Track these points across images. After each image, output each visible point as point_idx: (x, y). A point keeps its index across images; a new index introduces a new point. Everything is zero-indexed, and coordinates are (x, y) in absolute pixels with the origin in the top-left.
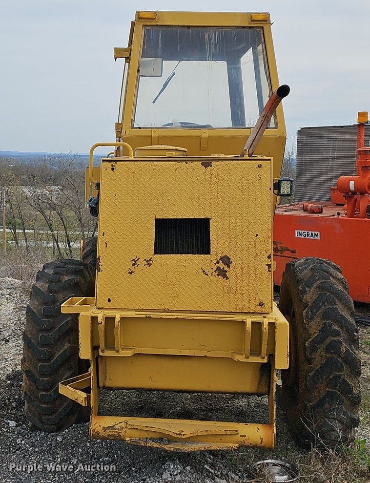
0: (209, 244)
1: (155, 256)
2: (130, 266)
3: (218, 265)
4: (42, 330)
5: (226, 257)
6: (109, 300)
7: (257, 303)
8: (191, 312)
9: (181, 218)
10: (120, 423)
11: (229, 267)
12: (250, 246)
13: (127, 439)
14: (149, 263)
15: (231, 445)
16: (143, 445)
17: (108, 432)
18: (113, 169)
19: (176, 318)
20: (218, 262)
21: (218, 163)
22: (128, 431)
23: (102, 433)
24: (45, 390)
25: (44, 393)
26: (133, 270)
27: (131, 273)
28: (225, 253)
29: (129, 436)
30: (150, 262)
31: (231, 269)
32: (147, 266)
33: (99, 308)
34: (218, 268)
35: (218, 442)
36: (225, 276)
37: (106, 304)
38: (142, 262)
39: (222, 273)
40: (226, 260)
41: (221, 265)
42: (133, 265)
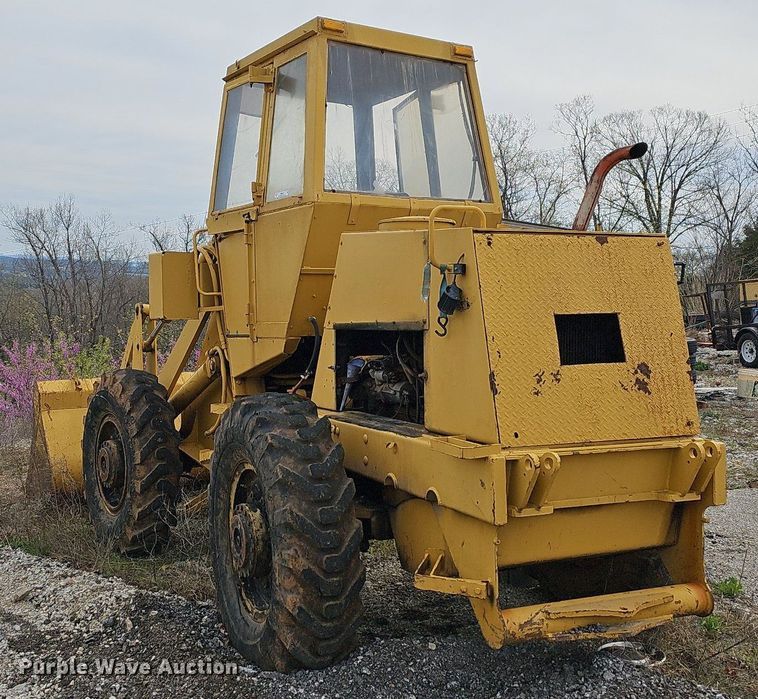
0: (622, 348)
1: (562, 368)
2: (534, 384)
3: (637, 375)
4: (319, 502)
5: (643, 364)
6: (516, 435)
7: (685, 423)
8: (616, 442)
9: (585, 313)
10: (537, 614)
11: (648, 377)
12: (667, 349)
13: (550, 635)
14: (557, 377)
15: (666, 617)
16: (573, 639)
17: (526, 631)
18: (489, 244)
19: (609, 452)
20: (636, 372)
21: (614, 239)
22: (551, 623)
23: (520, 635)
24: (333, 598)
25: (331, 603)
26: (539, 389)
27: (537, 394)
28: (642, 360)
29: (552, 631)
30: (559, 377)
31: (652, 380)
32: (555, 382)
33: (504, 449)
34: (637, 380)
35: (652, 616)
36: (646, 391)
37: (513, 442)
38: (547, 378)
39: (642, 386)
40: (644, 368)
41: (641, 376)
42: (539, 381)
